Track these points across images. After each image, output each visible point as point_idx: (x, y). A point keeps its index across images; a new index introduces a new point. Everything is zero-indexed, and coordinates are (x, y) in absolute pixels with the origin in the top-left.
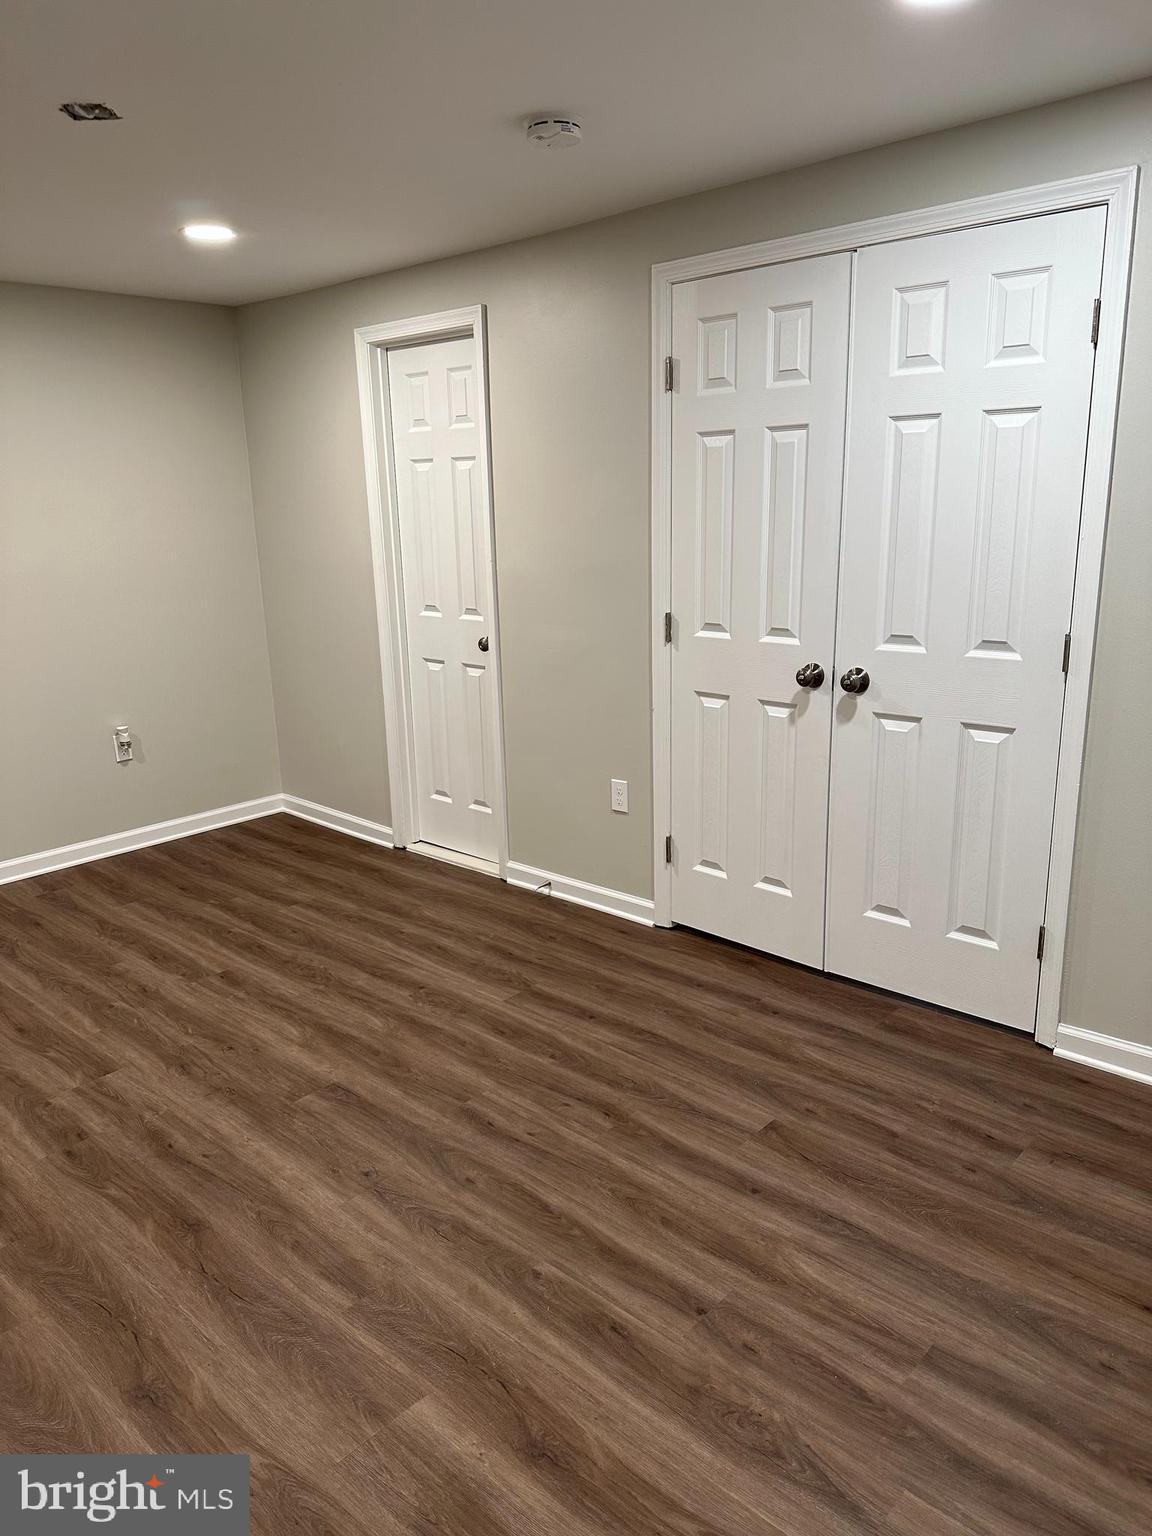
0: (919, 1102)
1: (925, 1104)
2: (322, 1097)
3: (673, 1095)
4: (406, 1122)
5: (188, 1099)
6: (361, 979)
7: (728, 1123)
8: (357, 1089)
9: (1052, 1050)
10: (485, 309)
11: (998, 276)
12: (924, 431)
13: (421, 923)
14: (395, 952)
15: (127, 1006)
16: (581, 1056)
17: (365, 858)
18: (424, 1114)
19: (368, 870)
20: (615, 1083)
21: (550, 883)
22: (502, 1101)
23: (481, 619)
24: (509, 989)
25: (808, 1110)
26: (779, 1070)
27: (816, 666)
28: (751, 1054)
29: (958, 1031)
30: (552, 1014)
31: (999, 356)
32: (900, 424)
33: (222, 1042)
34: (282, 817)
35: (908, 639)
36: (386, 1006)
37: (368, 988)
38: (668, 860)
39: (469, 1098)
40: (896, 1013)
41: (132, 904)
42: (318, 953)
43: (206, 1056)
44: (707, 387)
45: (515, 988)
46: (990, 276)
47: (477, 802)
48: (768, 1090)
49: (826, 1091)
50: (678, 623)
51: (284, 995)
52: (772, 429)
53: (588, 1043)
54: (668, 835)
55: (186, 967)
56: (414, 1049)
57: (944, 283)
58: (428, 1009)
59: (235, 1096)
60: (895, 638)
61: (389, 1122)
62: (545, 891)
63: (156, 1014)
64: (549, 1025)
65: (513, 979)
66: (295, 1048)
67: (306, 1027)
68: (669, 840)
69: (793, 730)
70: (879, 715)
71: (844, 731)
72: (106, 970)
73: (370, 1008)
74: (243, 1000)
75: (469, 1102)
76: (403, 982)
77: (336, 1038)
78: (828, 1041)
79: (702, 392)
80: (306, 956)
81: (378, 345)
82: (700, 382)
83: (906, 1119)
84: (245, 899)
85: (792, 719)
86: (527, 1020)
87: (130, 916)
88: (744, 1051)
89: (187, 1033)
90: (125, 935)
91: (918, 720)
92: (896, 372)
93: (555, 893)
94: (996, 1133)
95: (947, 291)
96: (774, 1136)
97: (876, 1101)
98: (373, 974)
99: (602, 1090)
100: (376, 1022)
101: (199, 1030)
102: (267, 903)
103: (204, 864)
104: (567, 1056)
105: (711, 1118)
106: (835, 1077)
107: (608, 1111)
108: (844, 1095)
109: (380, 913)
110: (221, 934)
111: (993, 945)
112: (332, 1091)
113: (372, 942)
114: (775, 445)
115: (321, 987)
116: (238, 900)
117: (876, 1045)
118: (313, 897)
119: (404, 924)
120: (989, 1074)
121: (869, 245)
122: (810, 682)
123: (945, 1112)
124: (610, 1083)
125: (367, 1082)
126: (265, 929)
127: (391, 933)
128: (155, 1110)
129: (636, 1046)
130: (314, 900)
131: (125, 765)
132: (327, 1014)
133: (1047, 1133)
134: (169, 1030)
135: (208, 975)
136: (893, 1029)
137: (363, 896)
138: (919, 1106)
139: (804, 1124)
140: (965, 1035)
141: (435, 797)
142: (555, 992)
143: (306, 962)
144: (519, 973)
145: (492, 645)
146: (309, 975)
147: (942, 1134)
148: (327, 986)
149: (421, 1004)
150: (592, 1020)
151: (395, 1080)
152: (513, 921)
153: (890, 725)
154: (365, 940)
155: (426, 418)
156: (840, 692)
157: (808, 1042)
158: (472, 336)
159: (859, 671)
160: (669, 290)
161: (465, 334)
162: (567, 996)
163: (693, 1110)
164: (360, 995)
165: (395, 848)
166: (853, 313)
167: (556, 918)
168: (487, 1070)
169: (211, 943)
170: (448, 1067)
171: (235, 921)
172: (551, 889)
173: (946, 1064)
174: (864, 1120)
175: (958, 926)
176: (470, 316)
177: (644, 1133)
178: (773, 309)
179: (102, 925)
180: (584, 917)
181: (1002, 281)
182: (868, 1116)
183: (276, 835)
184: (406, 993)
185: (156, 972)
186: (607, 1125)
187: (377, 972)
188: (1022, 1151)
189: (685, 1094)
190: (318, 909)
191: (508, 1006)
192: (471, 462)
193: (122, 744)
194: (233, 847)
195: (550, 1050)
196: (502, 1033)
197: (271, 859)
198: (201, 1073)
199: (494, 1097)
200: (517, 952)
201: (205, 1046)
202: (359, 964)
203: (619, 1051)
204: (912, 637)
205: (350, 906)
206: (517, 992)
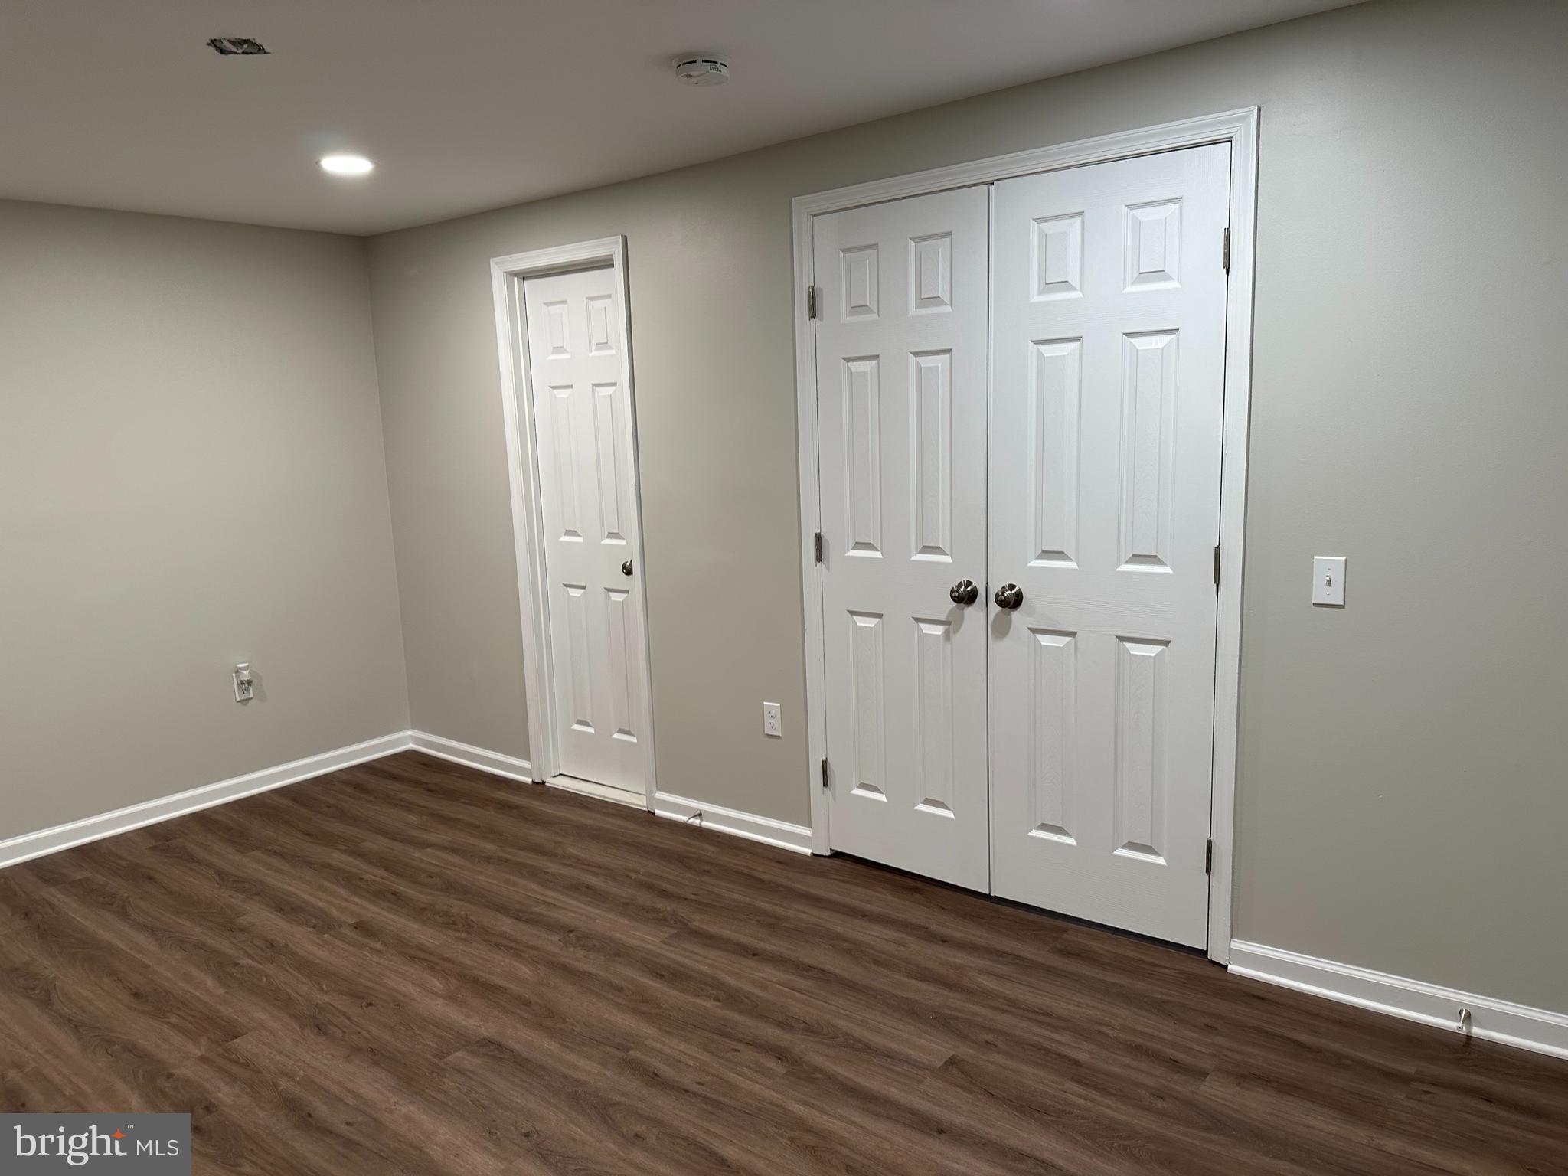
0: (1099, 1028)
1: (1104, 1029)
2: (476, 1054)
3: (847, 1034)
4: (566, 1077)
5: (326, 1062)
6: (506, 925)
7: (906, 1060)
8: (511, 1043)
9: (1226, 967)
10: (625, 239)
11: (1131, 207)
12: (1066, 354)
13: (565, 862)
14: (542, 895)
15: (253, 963)
16: (746, 997)
17: (502, 795)
18: (586, 1067)
19: (506, 807)
20: (785, 1024)
21: (700, 814)
22: (667, 1050)
23: (623, 542)
24: (666, 929)
25: (987, 1042)
26: (954, 1002)
27: (969, 583)
28: (924, 986)
29: (1132, 952)
30: (713, 954)
31: (1135, 282)
32: (1042, 348)
33: (363, 998)
34: (410, 756)
35: (1060, 555)
36: (535, 953)
37: (512, 933)
38: (825, 784)
39: (631, 1048)
40: (1066, 936)
41: (254, 853)
42: (457, 899)
43: (344, 1014)
44: (850, 314)
45: (672, 927)
46: (1124, 207)
47: (621, 731)
48: (944, 1023)
49: (1004, 1021)
50: (828, 542)
51: (422, 944)
52: (916, 354)
53: (753, 982)
54: (824, 758)
55: (316, 918)
56: (570, 999)
57: (1080, 214)
58: (580, 953)
59: (378, 1056)
60: (1046, 554)
61: (547, 1078)
62: (697, 822)
63: (287, 971)
64: (710, 966)
65: (669, 917)
66: (441, 1001)
67: (449, 978)
68: (825, 763)
69: (949, 647)
70: (1034, 631)
71: (1000, 647)
72: (230, 925)
73: (518, 954)
74: (380, 951)
75: (631, 1052)
76: (551, 926)
77: (484, 988)
78: (1003, 969)
79: (845, 319)
80: (443, 902)
81: (515, 274)
82: (843, 308)
83: (1087, 1046)
84: (375, 844)
85: (947, 636)
86: (686, 961)
87: (252, 865)
88: (914, 982)
89: (322, 990)
90: (247, 886)
91: (1073, 634)
92: (1036, 298)
93: (706, 824)
94: (1180, 1056)
95: (1083, 222)
96: (955, 1071)
97: (1056, 1029)
98: (519, 919)
99: (771, 1033)
100: (525, 971)
101: (333, 986)
102: (398, 847)
103: (329, 807)
104: (732, 998)
105: (888, 1056)
106: (1012, 1005)
107: (780, 1054)
108: (1023, 1024)
109: (521, 853)
110: (351, 882)
111: (1161, 861)
112: (483, 1046)
113: (514, 884)
114: (919, 369)
115: (463, 935)
116: (368, 845)
117: (1050, 970)
118: (449, 839)
119: (549, 864)
120: (1166, 994)
121: (1006, 178)
122: (964, 599)
123: (1130, 1038)
124: (780, 1025)
125: (520, 1036)
126: (398, 875)
127: (534, 874)
128: (291, 1076)
129: (803, 983)
130: (449, 841)
131: (245, 705)
132: (471, 963)
133: (1230, 1054)
134: (303, 988)
135: (341, 926)
136: (1065, 953)
137: (501, 835)
138: (1100, 1032)
139: (985, 1058)
140: (1136, 955)
141: (576, 727)
142: (712, 929)
143: (446, 908)
144: (674, 911)
145: (636, 569)
146: (449, 922)
147: (1126, 1060)
148: (469, 933)
149: (571, 949)
150: (756, 958)
151: (551, 1032)
152: (664, 855)
153: (1046, 640)
154: (507, 882)
155: (565, 347)
156: (995, 608)
157: (981, 971)
158: (612, 266)
159: (1012, 587)
160: (810, 223)
161: (606, 263)
162: (727, 933)
163: (868, 1049)
164: (505, 942)
165: (533, 782)
166: (992, 243)
167: (710, 850)
168: (648, 1018)
169: (342, 892)
170: (606, 1015)
171: (366, 867)
172: (702, 820)
173: (1121, 986)
174: (1045, 1049)
175: (1124, 844)
176: (611, 247)
177: (820, 1076)
178: (913, 239)
179: (222, 876)
180: (740, 849)
181: (1135, 212)
182: (1048, 1044)
183: (406, 774)
184: (555, 938)
185: (285, 926)
186: (780, 1069)
187: (522, 915)
188: (1208, 1074)
189: (859, 1032)
190: (454, 851)
191: (664, 946)
192: (613, 388)
193: (242, 683)
194: (361, 788)
195: (714, 992)
196: (662, 976)
197: (401, 800)
198: (338, 1033)
199: (658, 1045)
200: (670, 888)
201: (340, 1002)
202: (502, 909)
203: (786, 990)
204: (1063, 553)
205: (489, 847)
206: (673, 931)
